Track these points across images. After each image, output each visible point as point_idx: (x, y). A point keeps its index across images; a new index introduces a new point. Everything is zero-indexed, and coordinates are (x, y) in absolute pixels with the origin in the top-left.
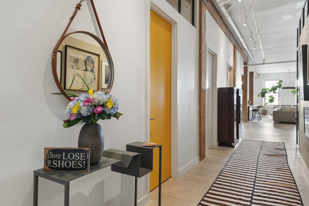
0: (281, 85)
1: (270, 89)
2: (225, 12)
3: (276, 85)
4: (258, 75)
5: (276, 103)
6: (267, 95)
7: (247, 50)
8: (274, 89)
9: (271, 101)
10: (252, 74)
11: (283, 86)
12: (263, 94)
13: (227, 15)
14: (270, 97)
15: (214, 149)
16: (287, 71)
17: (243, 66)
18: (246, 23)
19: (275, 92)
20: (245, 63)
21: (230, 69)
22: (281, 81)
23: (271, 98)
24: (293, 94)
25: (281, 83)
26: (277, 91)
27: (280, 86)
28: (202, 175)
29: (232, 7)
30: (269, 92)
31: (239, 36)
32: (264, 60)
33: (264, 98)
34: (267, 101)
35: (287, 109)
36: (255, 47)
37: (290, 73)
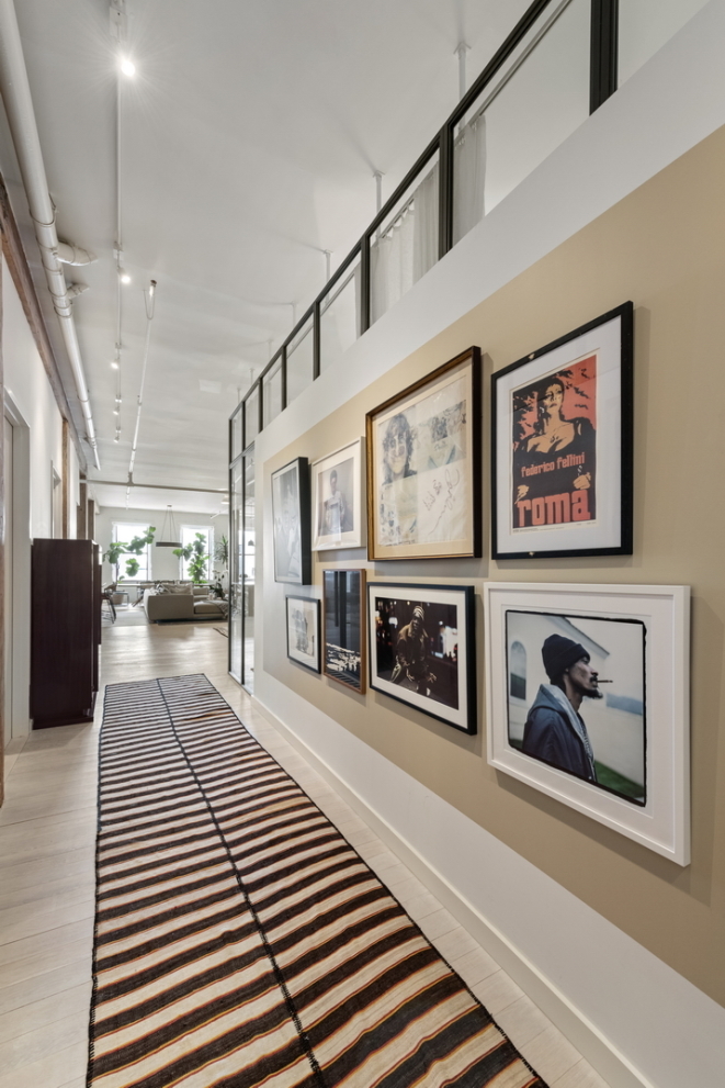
0: (152, 536)
1: (130, 544)
2: (64, 298)
3: (143, 536)
4: (101, 508)
5: (141, 576)
6: (123, 559)
7: (93, 440)
8: (137, 546)
9: (132, 571)
10: (91, 503)
11: (156, 540)
12: (113, 558)
13: (67, 312)
14: (130, 562)
15: (23, 750)
16: (164, 508)
17: (79, 481)
18: (118, 360)
19: (139, 553)
20: (82, 476)
21: (55, 482)
22: (153, 529)
23: (130, 566)
24: (175, 556)
25: (154, 533)
26: (144, 550)
27: (149, 539)
28: (26, 902)
29: (86, 291)
30: (126, 550)
31: (84, 396)
32: (130, 475)
33: (114, 566)
34: (123, 571)
35: (176, 590)
36: (117, 438)
37: (171, 512)
